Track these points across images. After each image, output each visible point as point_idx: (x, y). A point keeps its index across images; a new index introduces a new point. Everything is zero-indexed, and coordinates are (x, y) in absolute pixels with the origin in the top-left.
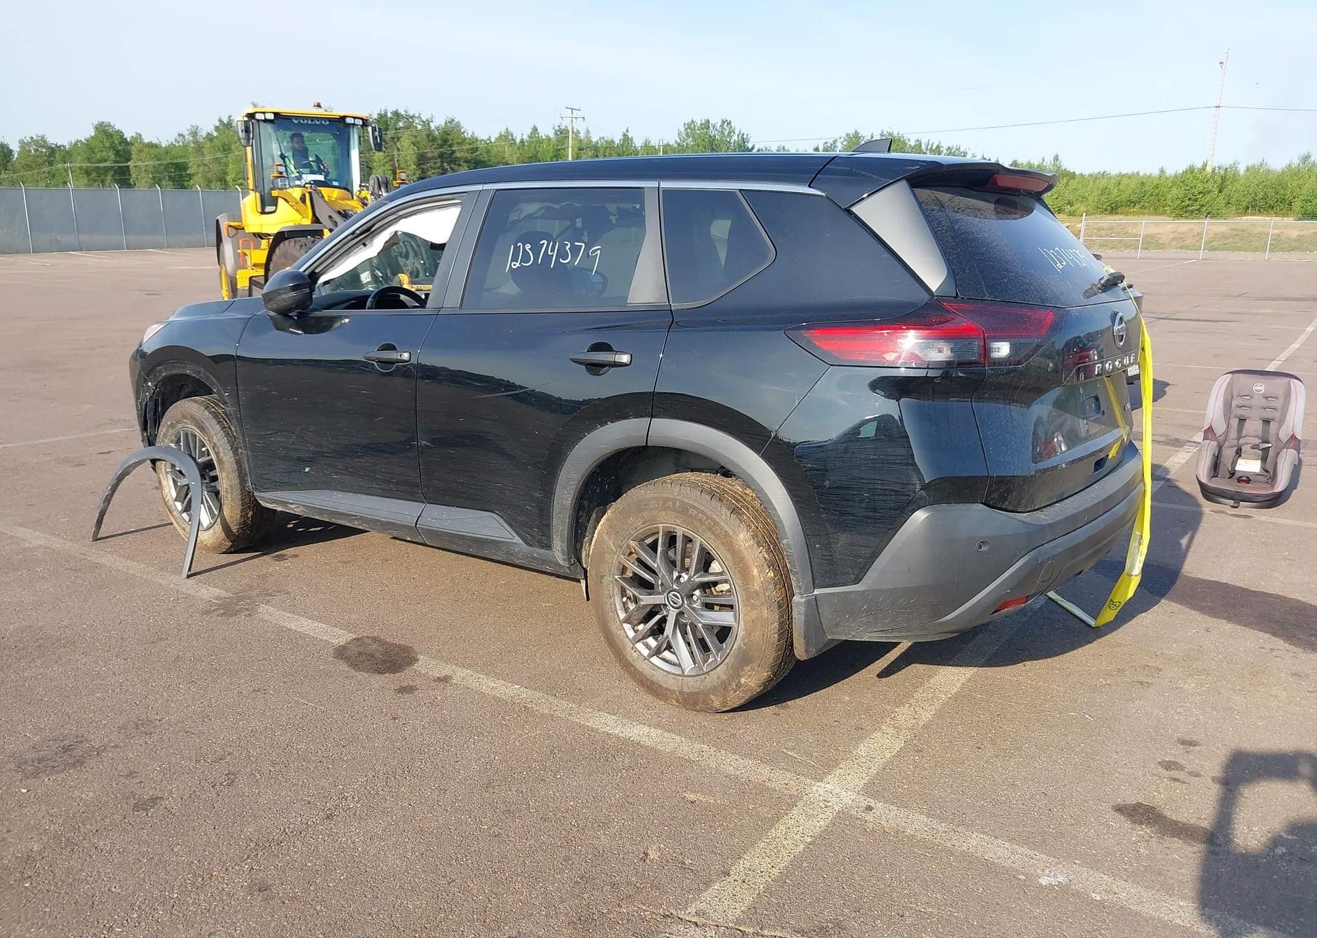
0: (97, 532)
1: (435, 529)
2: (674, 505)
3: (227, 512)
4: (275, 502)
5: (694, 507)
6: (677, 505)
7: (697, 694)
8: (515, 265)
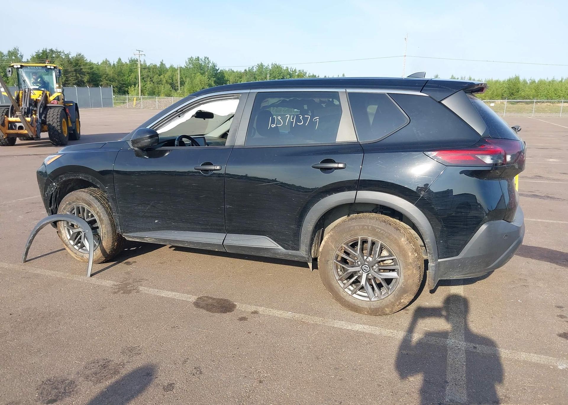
0: (25, 258)
1: (234, 245)
2: (368, 228)
3: (104, 244)
4: (134, 237)
5: (378, 228)
6: (370, 228)
7: (378, 308)
8: (273, 126)
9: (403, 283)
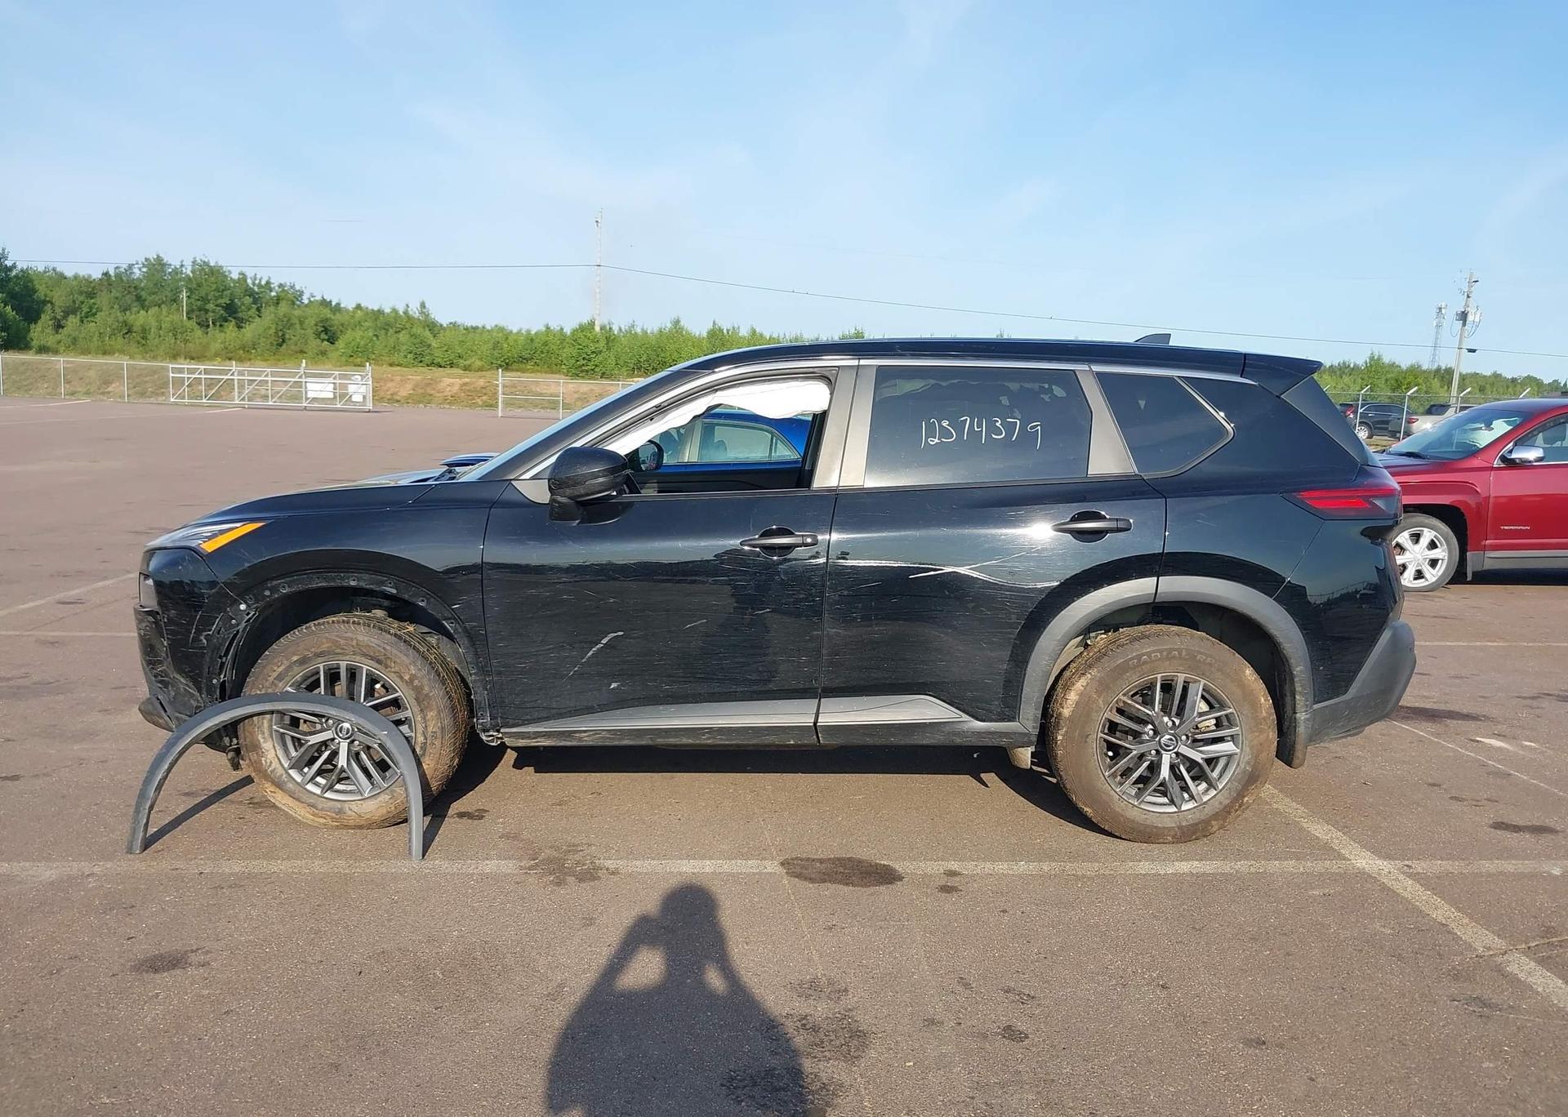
2: (1180, 654)
5: (1202, 653)
6: (1184, 653)
8: (932, 441)
9: (1248, 763)
